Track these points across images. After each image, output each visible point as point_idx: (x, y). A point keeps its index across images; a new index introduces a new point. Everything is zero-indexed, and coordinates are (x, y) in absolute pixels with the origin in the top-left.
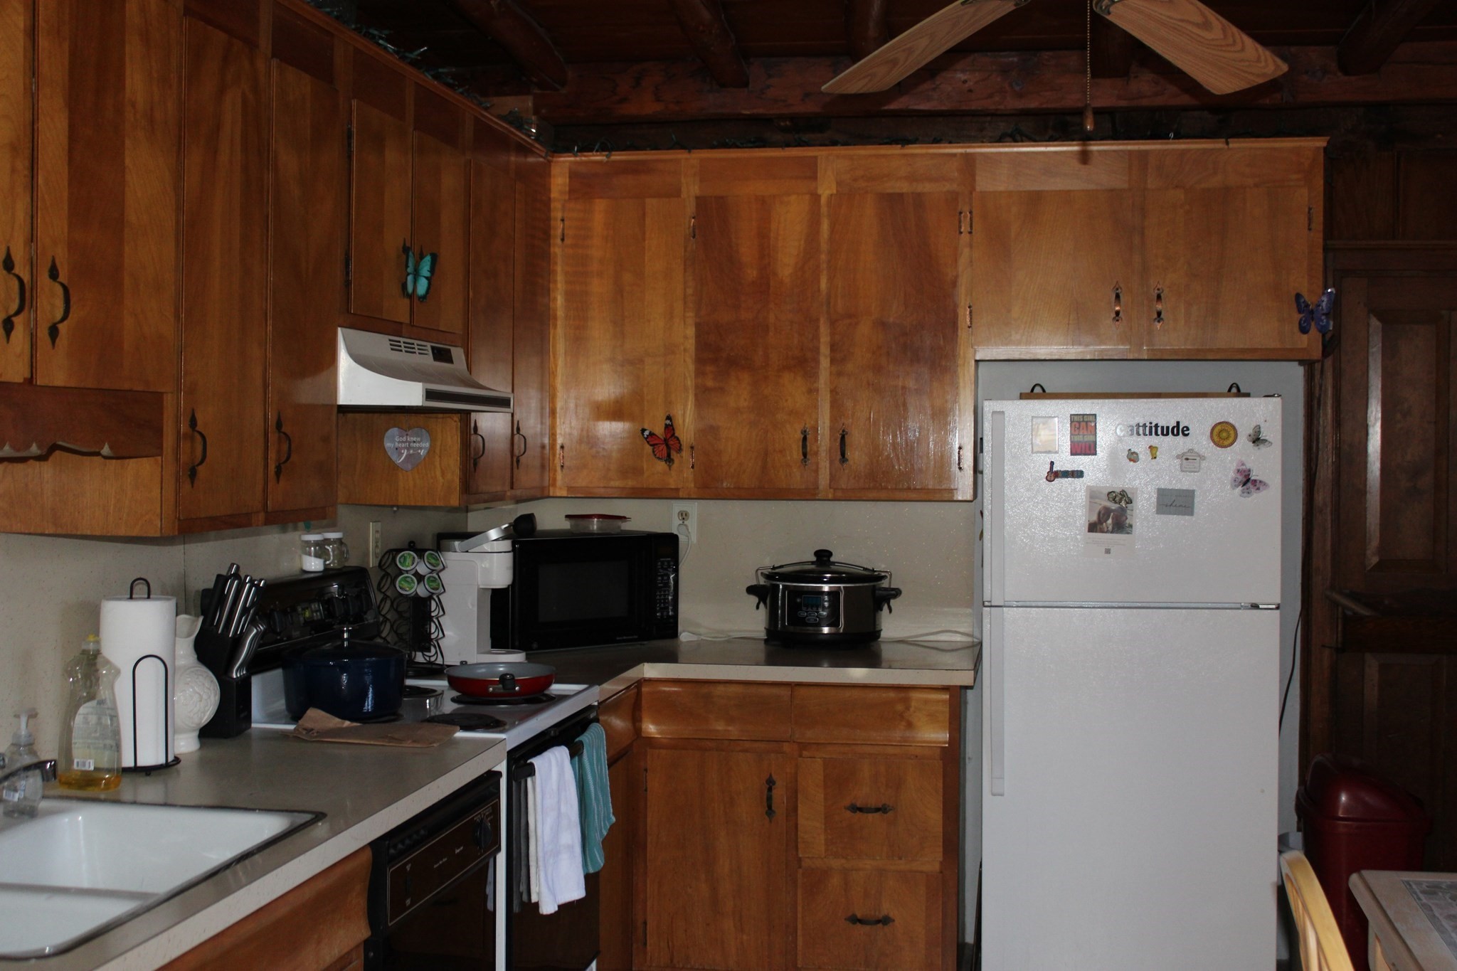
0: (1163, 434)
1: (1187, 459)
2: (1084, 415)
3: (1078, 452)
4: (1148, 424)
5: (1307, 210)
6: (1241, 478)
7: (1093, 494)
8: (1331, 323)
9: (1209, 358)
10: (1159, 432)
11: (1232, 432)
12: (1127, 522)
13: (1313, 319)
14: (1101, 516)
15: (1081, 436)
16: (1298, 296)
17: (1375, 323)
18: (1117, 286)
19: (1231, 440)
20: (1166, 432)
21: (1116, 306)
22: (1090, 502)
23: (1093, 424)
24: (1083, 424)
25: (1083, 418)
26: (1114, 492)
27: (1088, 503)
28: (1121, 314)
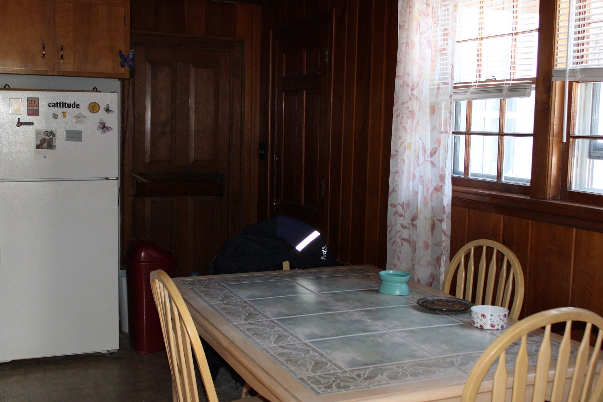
0: (68, 107)
1: (79, 118)
2: (33, 98)
3: (31, 114)
4: (62, 103)
5: (124, 16)
6: (102, 126)
7: (38, 133)
8: (133, 63)
9: (84, 76)
10: (67, 106)
11: (97, 107)
12: (53, 144)
13: (126, 62)
14: (42, 142)
15: (32, 107)
16: (120, 52)
17: (148, 65)
18: (43, 43)
19: (97, 110)
20: (69, 106)
21: (43, 51)
22: (37, 136)
23: (37, 102)
24: (33, 102)
25: (33, 99)
26: (47, 131)
27: (36, 136)
28: (45, 56)
